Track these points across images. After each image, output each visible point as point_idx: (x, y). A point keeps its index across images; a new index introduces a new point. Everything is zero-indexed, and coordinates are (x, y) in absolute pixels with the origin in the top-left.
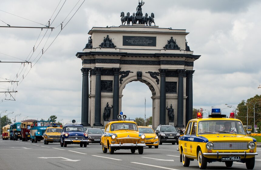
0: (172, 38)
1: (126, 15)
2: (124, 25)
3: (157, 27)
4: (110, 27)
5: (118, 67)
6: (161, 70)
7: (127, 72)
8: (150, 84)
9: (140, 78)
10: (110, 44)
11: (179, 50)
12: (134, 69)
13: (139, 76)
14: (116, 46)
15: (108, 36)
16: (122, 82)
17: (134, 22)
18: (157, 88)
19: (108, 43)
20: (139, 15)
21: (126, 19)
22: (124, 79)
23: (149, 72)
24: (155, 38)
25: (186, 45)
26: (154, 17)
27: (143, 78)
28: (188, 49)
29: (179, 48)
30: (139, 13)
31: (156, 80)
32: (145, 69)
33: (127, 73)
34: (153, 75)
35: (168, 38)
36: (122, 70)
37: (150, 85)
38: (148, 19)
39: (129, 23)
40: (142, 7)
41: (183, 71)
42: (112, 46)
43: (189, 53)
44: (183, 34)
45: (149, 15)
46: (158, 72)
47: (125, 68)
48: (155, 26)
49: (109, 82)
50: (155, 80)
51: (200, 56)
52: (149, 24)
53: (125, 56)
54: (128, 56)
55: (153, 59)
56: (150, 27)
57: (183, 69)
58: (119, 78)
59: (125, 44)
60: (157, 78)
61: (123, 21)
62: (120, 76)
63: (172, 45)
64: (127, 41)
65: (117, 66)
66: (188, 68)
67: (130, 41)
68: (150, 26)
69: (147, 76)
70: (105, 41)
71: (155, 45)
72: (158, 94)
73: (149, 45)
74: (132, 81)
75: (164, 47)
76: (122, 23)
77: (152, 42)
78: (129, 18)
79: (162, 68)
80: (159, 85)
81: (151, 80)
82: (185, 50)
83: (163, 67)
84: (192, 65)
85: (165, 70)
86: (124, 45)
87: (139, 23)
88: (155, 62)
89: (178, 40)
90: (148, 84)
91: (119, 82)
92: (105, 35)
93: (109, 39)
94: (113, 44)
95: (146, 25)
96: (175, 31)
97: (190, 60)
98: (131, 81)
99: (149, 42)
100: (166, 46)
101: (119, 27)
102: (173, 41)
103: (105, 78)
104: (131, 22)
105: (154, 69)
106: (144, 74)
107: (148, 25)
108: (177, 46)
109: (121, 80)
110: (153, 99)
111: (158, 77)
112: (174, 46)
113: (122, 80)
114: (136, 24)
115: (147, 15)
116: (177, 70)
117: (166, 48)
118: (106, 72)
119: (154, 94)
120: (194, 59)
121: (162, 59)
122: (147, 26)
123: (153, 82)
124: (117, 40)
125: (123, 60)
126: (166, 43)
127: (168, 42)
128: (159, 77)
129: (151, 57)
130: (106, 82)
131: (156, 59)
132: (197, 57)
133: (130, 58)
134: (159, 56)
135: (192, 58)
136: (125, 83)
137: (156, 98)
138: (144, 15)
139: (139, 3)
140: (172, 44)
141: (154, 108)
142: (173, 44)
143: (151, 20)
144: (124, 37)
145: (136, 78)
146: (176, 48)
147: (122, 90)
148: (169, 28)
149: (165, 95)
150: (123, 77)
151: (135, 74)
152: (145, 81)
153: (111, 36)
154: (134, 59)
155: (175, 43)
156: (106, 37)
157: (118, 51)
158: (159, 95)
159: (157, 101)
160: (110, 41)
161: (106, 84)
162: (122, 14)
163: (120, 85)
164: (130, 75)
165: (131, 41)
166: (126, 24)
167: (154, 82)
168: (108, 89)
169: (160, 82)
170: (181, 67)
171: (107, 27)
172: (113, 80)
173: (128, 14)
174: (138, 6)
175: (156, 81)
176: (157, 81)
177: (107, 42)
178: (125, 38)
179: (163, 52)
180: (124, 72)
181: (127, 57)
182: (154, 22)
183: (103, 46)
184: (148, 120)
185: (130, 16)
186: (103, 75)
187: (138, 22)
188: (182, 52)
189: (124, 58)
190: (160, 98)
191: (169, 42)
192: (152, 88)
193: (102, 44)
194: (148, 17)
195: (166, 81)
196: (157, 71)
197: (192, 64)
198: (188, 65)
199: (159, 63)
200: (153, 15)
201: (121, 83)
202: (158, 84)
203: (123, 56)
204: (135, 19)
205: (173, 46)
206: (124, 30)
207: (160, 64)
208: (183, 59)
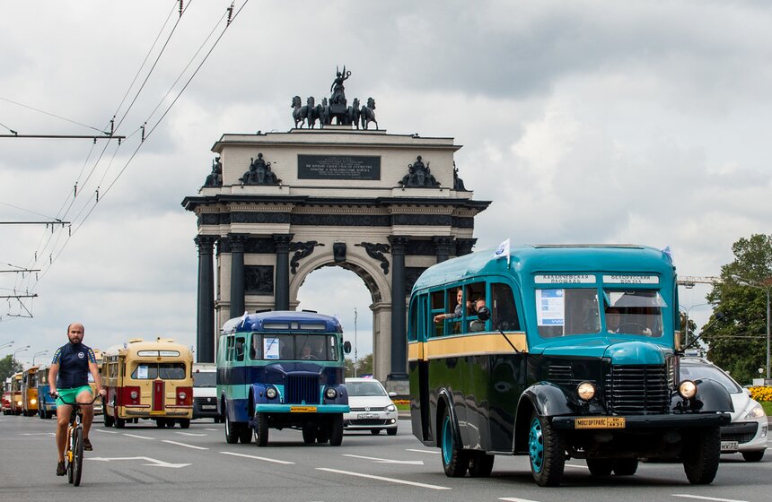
0: (419, 158)
1: (304, 103)
2: (301, 129)
3: (382, 133)
4: (266, 134)
5: (287, 232)
6: (394, 240)
7: (309, 243)
8: (367, 273)
9: (340, 258)
10: (266, 176)
11: (438, 188)
12: (327, 236)
13: (340, 255)
14: (280, 181)
15: (260, 155)
16: (297, 269)
17: (327, 121)
18: (384, 282)
19: (260, 173)
20: (336, 103)
21: (307, 112)
22: (301, 262)
23: (364, 244)
24: (378, 159)
25: (455, 176)
26: (374, 108)
27: (349, 259)
28: (459, 185)
29: (439, 184)
30: (338, 99)
31: (380, 263)
32: (354, 237)
33: (309, 247)
34: (373, 250)
35: (411, 159)
36: (295, 240)
37: (366, 276)
38: (360, 113)
39: (312, 123)
40: (345, 83)
41: (448, 239)
42: (272, 180)
43: (461, 195)
44: (448, 148)
45: (363, 103)
46: (388, 243)
47: (304, 234)
48: (377, 130)
49: (266, 271)
50: (378, 263)
51: (490, 202)
52: (363, 126)
53: (303, 205)
54: (312, 205)
55: (374, 211)
56: (366, 132)
57: (448, 234)
58: (290, 260)
59: (303, 174)
60: (383, 259)
61: (297, 117)
62: (292, 254)
63: (419, 175)
64: (307, 168)
65: (283, 229)
66: (461, 233)
67: (315, 167)
68: (364, 130)
69: (358, 255)
70: (254, 167)
71: (377, 177)
72: (387, 299)
73: (363, 176)
74: (323, 266)
75: (400, 182)
76: (297, 123)
77: (371, 168)
78: (313, 110)
79: (396, 234)
80: (389, 276)
81: (370, 263)
82: (452, 187)
83: (399, 230)
84: (471, 226)
85: (403, 238)
86: (300, 176)
87: (338, 124)
88: (379, 219)
89: (436, 164)
90: (362, 273)
91: (290, 268)
92: (254, 154)
93: (264, 163)
94: (274, 176)
95: (354, 127)
96: (427, 142)
97: (465, 214)
98: (319, 267)
99: (362, 169)
100: (406, 178)
101: (289, 133)
102: (423, 166)
103: (253, 260)
104: (318, 121)
105: (377, 235)
106: (351, 248)
107: (361, 127)
108: (433, 178)
109: (295, 265)
110: (375, 310)
111: (385, 255)
112: (426, 179)
113: (298, 265)
114: (330, 124)
115: (356, 102)
116: (433, 237)
117: (405, 183)
118: (257, 245)
119: (376, 298)
120: (474, 210)
121: (395, 210)
122: (358, 129)
123: (373, 267)
124: (285, 166)
125: (298, 215)
126: (405, 171)
127: (411, 168)
128: (388, 256)
129: (368, 206)
130: (257, 271)
131: (381, 211)
132: (482, 206)
133: (316, 211)
134: (389, 205)
135: (470, 208)
136: (303, 272)
137: (380, 308)
138: (350, 104)
139: (339, 74)
140: (420, 173)
141: (376, 334)
142: (422, 174)
143: (368, 114)
144: (300, 158)
145: (331, 258)
146: (432, 183)
147: (297, 289)
148: (412, 136)
150: (299, 257)
151: (329, 248)
152: (353, 267)
153: (270, 157)
154: (327, 211)
155: (426, 171)
157: (285, 192)
158: (389, 300)
159: (385, 316)
160: (267, 168)
161: (257, 274)
162: (296, 102)
163: (291, 275)
164: (317, 251)
165: (319, 168)
166: (306, 126)
167: (375, 268)
168: (262, 286)
169: (390, 269)
170: (444, 231)
171: (259, 134)
172: (274, 263)
173: (311, 100)
174: (336, 81)
175: (382, 266)
176: (385, 266)
177: (258, 171)
178: (302, 160)
179: (398, 193)
180: (300, 245)
181: (307, 207)
182: (374, 120)
183: (248, 179)
184: (362, 362)
185: (316, 105)
186: (248, 251)
187: (334, 121)
188: (446, 194)
189: (303, 210)
190: (393, 308)
191: (413, 169)
192: (371, 283)
193: (247, 175)
194: (360, 108)
195: (407, 265)
196: (384, 241)
197: (469, 224)
198: (460, 226)
199: (388, 221)
200: (371, 103)
201: (294, 272)
202: (386, 272)
203: (298, 204)
204: (326, 112)
205: (423, 178)
206: (302, 141)
207: (389, 224)
208: (448, 211)
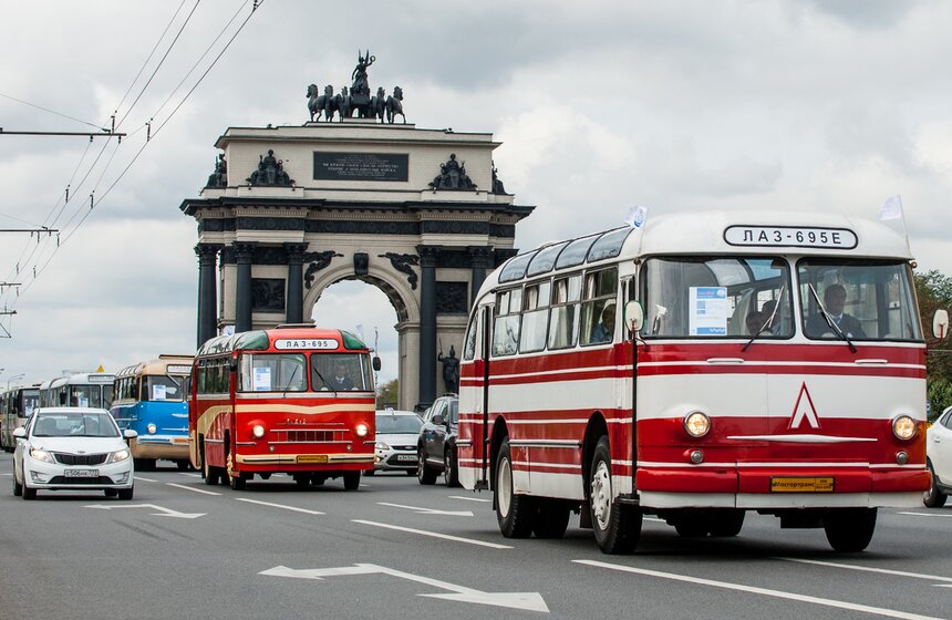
0: (453, 156)
1: (321, 93)
2: (317, 122)
3: (411, 128)
4: (277, 128)
5: (301, 241)
6: (423, 249)
7: (326, 253)
8: (392, 288)
9: (362, 271)
10: (278, 176)
11: (474, 191)
12: (345, 246)
13: (361, 269)
14: (293, 181)
15: (271, 152)
16: (312, 283)
17: (347, 114)
18: (411, 298)
19: (270, 172)
20: (358, 92)
21: (324, 103)
22: (317, 275)
23: (389, 255)
24: (406, 157)
25: (494, 177)
26: (401, 99)
27: (372, 272)
28: (498, 188)
29: (475, 186)
30: (360, 87)
31: (408, 276)
32: (377, 247)
33: (326, 258)
34: (399, 262)
35: (443, 157)
36: (310, 250)
37: (391, 291)
38: (385, 104)
39: (329, 114)
40: (368, 70)
41: (485, 250)
42: (284, 180)
43: (501, 199)
44: (486, 145)
45: (389, 93)
46: (415, 253)
47: (320, 243)
48: (405, 124)
49: (276, 284)
50: (405, 277)
51: (534, 208)
52: (389, 119)
53: (319, 209)
54: (329, 210)
55: (400, 217)
56: (392, 126)
57: (485, 244)
58: (304, 272)
59: (320, 173)
60: (410, 272)
61: (313, 109)
62: (306, 266)
63: (453, 176)
64: (325, 167)
65: (297, 237)
66: (500, 243)
67: (332, 167)
68: (390, 123)
69: (382, 267)
70: (263, 165)
71: (405, 178)
72: (414, 317)
73: (388, 177)
74: (341, 279)
75: (431, 184)
76: (312, 115)
77: (397, 168)
78: (331, 101)
79: (425, 243)
80: (418, 292)
81: (395, 277)
82: (490, 190)
83: (429, 239)
84: (512, 235)
85: (434, 248)
86: (316, 177)
87: (360, 117)
88: (406, 227)
89: (472, 164)
90: (387, 288)
91: (304, 282)
92: (263, 151)
93: (275, 161)
94: (286, 176)
95: (379, 121)
96: (461, 138)
97: (504, 220)
98: (338, 281)
99: (387, 168)
100: (438, 179)
101: (304, 126)
102: (457, 166)
103: (262, 272)
104: (336, 113)
105: (404, 245)
106: (374, 259)
107: (386, 121)
108: (468, 180)
109: (309, 278)
110: (401, 330)
111: (413, 267)
112: (461, 180)
113: (313, 278)
114: (351, 117)
115: (381, 92)
116: (468, 248)
117: (437, 185)
118: (267, 256)
119: (403, 317)
120: (515, 217)
121: (425, 216)
122: (382, 123)
123: (399, 281)
124: (299, 165)
125: (314, 221)
126: (437, 172)
127: (443, 168)
128: (416, 269)
129: (394, 211)
130: (266, 284)
131: (409, 218)
132: (525, 211)
133: (335, 216)
134: (417, 210)
135: (510, 214)
136: (320, 285)
137: (407, 328)
138: (373, 93)
139: (361, 60)
140: (453, 174)
141: (402, 358)
142: (456, 175)
143: (394, 106)
144: (316, 155)
145: (351, 271)
146: (466, 185)
147: (312, 306)
148: (444, 131)
149: (435, 320)
150: (313, 269)
151: (348, 259)
152: (376, 281)
153: (281, 154)
154: (346, 216)
155: (461, 171)
156: (266, 155)
157: (299, 194)
158: (418, 320)
159: (413, 338)
160: (278, 166)
161: (266, 288)
162: (312, 91)
163: (305, 290)
164: (335, 262)
165: (338, 167)
166: (323, 118)
167: (402, 282)
168: (271, 303)
169: (419, 283)
170: (481, 240)
171: (269, 128)
172: (286, 277)
173: (329, 89)
174: (358, 68)
175: (409, 280)
176: (413, 280)
177: (268, 170)
178: (319, 158)
179: (428, 197)
180: (316, 255)
181: (324, 212)
182: (401, 112)
183: (257, 180)
184: (384, 389)
185: (335, 95)
186: (256, 263)
187: (356, 113)
188: (483, 198)
189: (319, 215)
190: (421, 328)
191: (445, 169)
192: (396, 299)
193: (255, 175)
194: (386, 99)
195: (437, 279)
196: (412, 252)
197: (509, 232)
198: (499, 235)
199: (417, 229)
200: (398, 93)
201: (308, 286)
202: (414, 287)
203: (313, 208)
204: (347, 103)
205: (457, 179)
206: (318, 136)
207: (418, 233)
208: (486, 217)
